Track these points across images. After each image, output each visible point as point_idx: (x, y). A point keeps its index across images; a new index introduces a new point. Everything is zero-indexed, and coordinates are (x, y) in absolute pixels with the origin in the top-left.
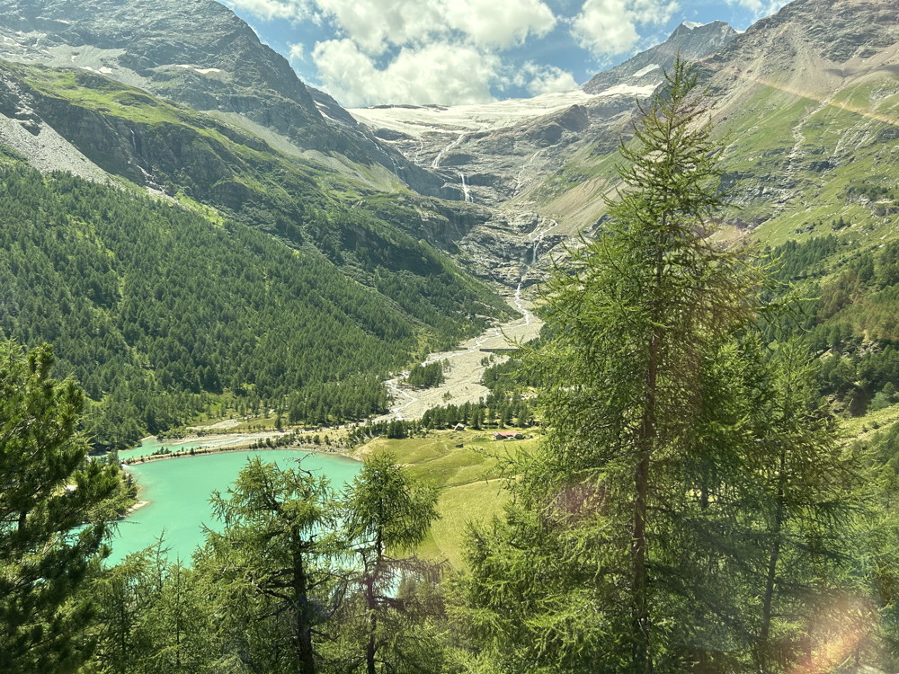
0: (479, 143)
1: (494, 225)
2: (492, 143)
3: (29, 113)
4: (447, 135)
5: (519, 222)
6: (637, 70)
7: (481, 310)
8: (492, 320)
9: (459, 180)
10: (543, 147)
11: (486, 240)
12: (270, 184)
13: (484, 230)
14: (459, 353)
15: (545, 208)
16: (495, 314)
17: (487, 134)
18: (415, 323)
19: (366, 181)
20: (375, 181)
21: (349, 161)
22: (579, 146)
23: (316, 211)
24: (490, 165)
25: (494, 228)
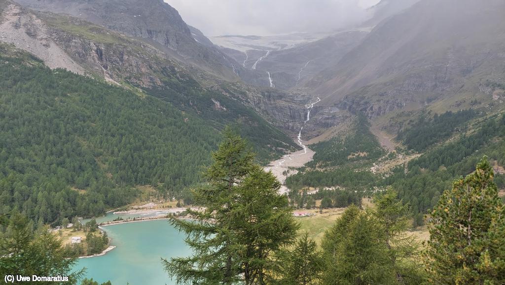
0: (278, 56)
2: (284, 56)
4: (261, 52)
5: (300, 98)
7: (281, 145)
8: (286, 150)
10: (312, 58)
11: (283, 108)
13: (281, 103)
16: (288, 147)
17: (282, 52)
19: (219, 76)
20: (223, 75)
21: (210, 65)
24: (284, 68)
25: (286, 101)
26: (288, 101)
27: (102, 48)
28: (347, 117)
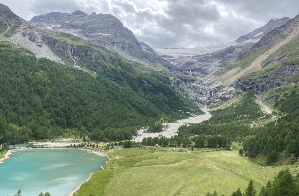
0: (197, 58)
1: (198, 82)
2: (201, 58)
3: (39, 41)
4: (186, 56)
5: (207, 82)
6: (255, 34)
7: (189, 110)
8: (192, 114)
9: (189, 70)
10: (220, 59)
11: (194, 88)
12: (116, 66)
13: (194, 84)
14: (174, 123)
15: (218, 78)
16: (194, 112)
17: (200, 56)
18: (161, 113)
19: (153, 68)
20: (157, 68)
21: (148, 62)
22: (232, 59)
23: (131, 75)
24: (200, 66)
25: (197, 83)
26: (198, 83)
27: (75, 48)
28: (239, 93)
